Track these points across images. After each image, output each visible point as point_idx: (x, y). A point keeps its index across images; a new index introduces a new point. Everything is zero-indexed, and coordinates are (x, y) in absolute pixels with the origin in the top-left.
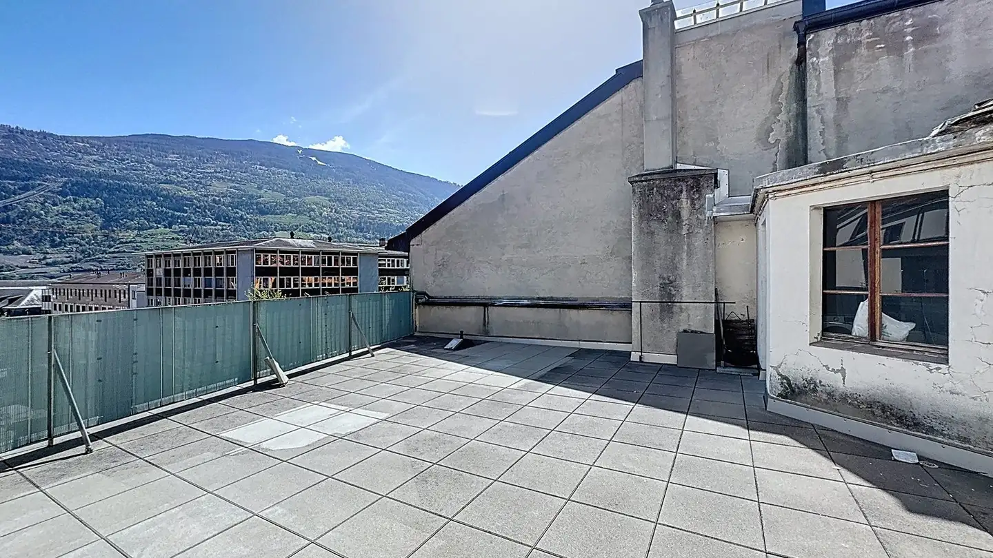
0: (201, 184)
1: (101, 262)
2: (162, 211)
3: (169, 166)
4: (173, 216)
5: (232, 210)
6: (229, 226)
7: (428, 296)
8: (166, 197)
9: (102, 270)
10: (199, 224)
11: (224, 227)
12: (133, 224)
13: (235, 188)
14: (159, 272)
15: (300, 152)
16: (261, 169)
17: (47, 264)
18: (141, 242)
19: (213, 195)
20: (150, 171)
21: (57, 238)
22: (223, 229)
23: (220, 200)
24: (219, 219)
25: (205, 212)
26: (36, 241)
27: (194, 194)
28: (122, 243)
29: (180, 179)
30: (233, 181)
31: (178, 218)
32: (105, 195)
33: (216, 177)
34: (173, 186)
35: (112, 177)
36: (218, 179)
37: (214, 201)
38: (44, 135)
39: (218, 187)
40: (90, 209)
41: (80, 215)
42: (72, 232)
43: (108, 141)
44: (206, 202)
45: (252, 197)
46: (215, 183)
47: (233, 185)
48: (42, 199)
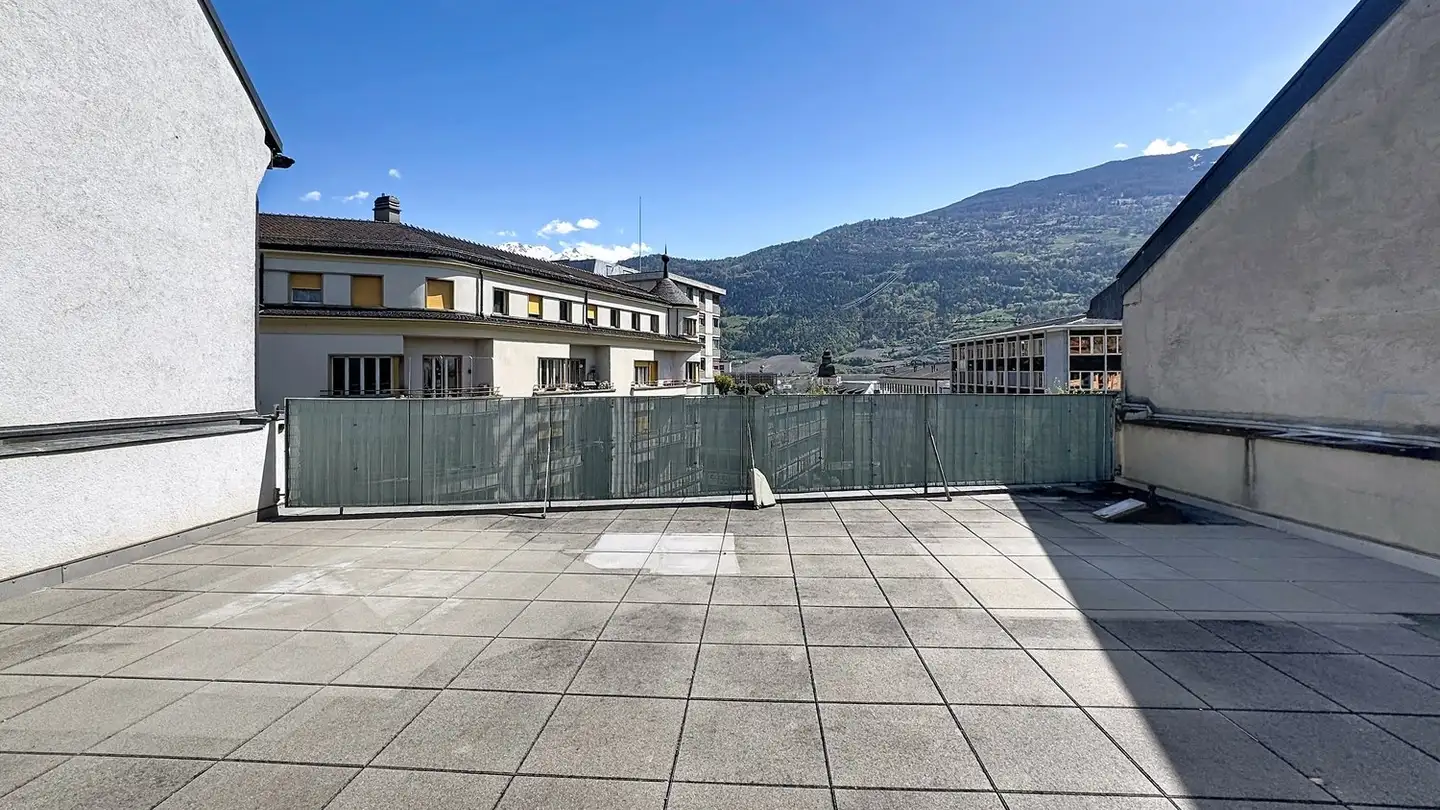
0: (1040, 243)
1: (937, 354)
2: (996, 288)
3: (1003, 228)
4: (1008, 291)
5: (1082, 274)
6: (1077, 298)
7: (1153, 408)
8: (999, 268)
9: (938, 363)
10: (1037, 299)
11: (1072, 300)
12: (965, 307)
13: (1086, 240)
14: (962, 365)
15: (1195, 158)
16: (1125, 203)
17: (895, 358)
18: (974, 328)
19: (1055, 257)
20: (984, 239)
21: (900, 328)
22: (1068, 304)
23: (1065, 262)
24: (1062, 289)
25: (1046, 281)
26: (886, 335)
27: (1032, 258)
28: (955, 330)
29: (1015, 242)
30: (1083, 231)
31: (1013, 293)
32: (941, 276)
33: (1060, 230)
34: (1008, 252)
35: (947, 254)
36: (1062, 232)
37: (1057, 264)
38: (893, 221)
39: (1063, 243)
40: (928, 294)
41: (920, 303)
42: (914, 322)
43: (942, 213)
44: (1048, 267)
45: (1112, 249)
46: (1059, 238)
47: (1085, 235)
48: (891, 289)
